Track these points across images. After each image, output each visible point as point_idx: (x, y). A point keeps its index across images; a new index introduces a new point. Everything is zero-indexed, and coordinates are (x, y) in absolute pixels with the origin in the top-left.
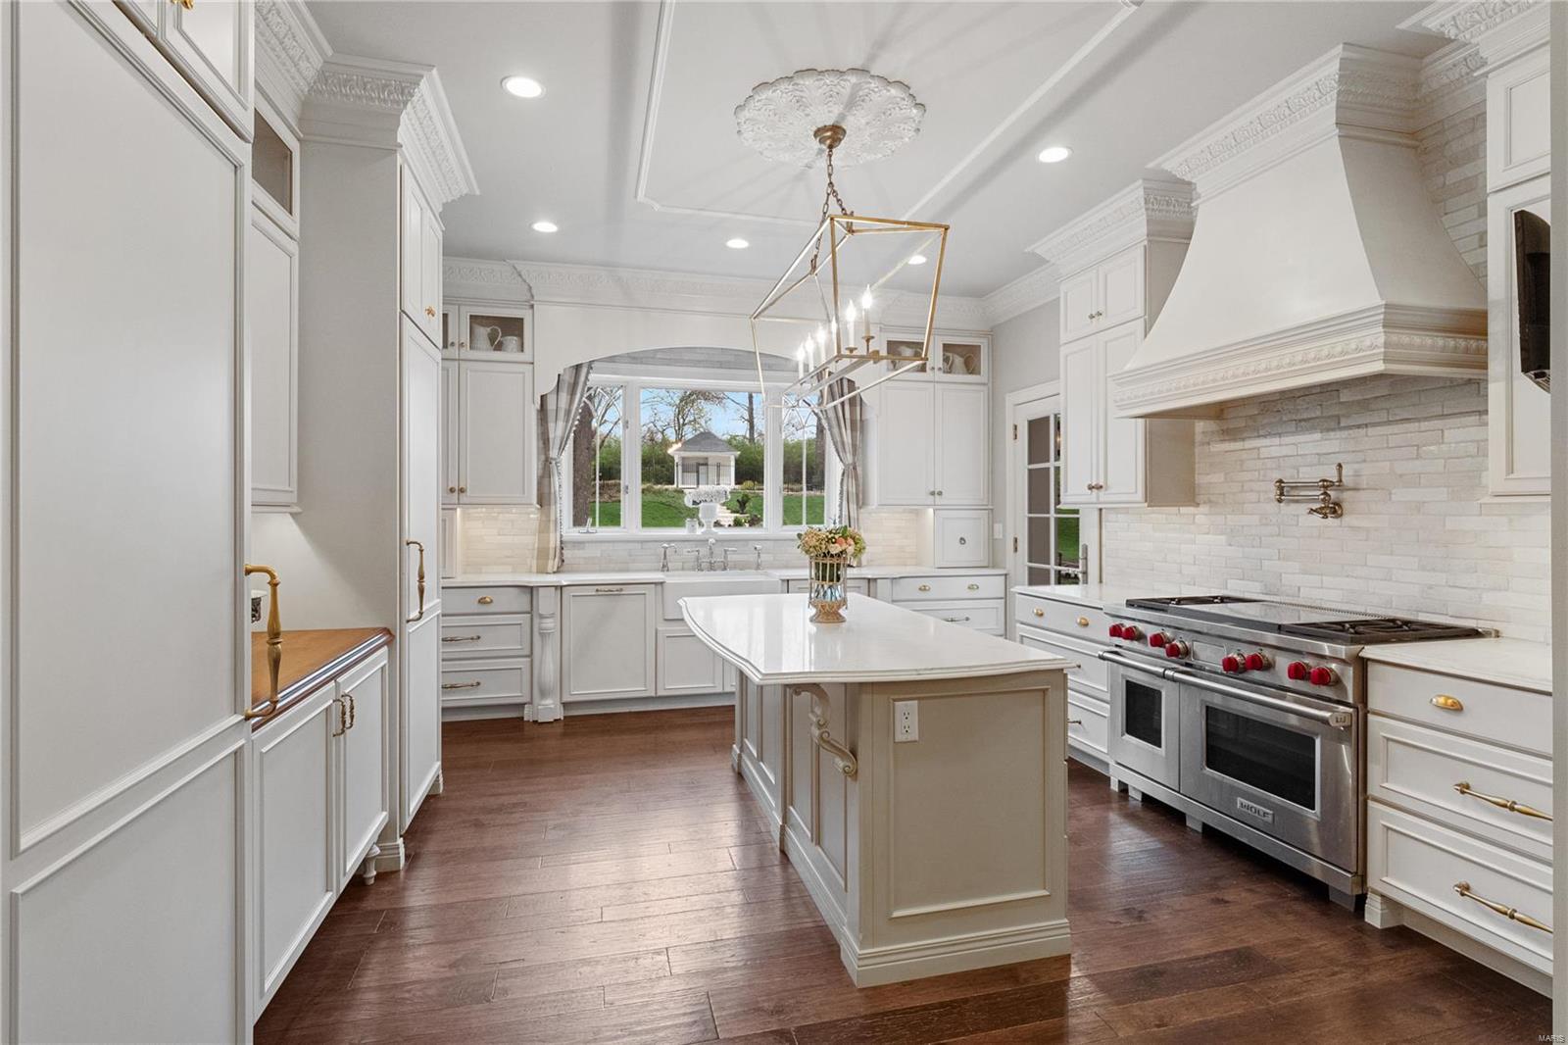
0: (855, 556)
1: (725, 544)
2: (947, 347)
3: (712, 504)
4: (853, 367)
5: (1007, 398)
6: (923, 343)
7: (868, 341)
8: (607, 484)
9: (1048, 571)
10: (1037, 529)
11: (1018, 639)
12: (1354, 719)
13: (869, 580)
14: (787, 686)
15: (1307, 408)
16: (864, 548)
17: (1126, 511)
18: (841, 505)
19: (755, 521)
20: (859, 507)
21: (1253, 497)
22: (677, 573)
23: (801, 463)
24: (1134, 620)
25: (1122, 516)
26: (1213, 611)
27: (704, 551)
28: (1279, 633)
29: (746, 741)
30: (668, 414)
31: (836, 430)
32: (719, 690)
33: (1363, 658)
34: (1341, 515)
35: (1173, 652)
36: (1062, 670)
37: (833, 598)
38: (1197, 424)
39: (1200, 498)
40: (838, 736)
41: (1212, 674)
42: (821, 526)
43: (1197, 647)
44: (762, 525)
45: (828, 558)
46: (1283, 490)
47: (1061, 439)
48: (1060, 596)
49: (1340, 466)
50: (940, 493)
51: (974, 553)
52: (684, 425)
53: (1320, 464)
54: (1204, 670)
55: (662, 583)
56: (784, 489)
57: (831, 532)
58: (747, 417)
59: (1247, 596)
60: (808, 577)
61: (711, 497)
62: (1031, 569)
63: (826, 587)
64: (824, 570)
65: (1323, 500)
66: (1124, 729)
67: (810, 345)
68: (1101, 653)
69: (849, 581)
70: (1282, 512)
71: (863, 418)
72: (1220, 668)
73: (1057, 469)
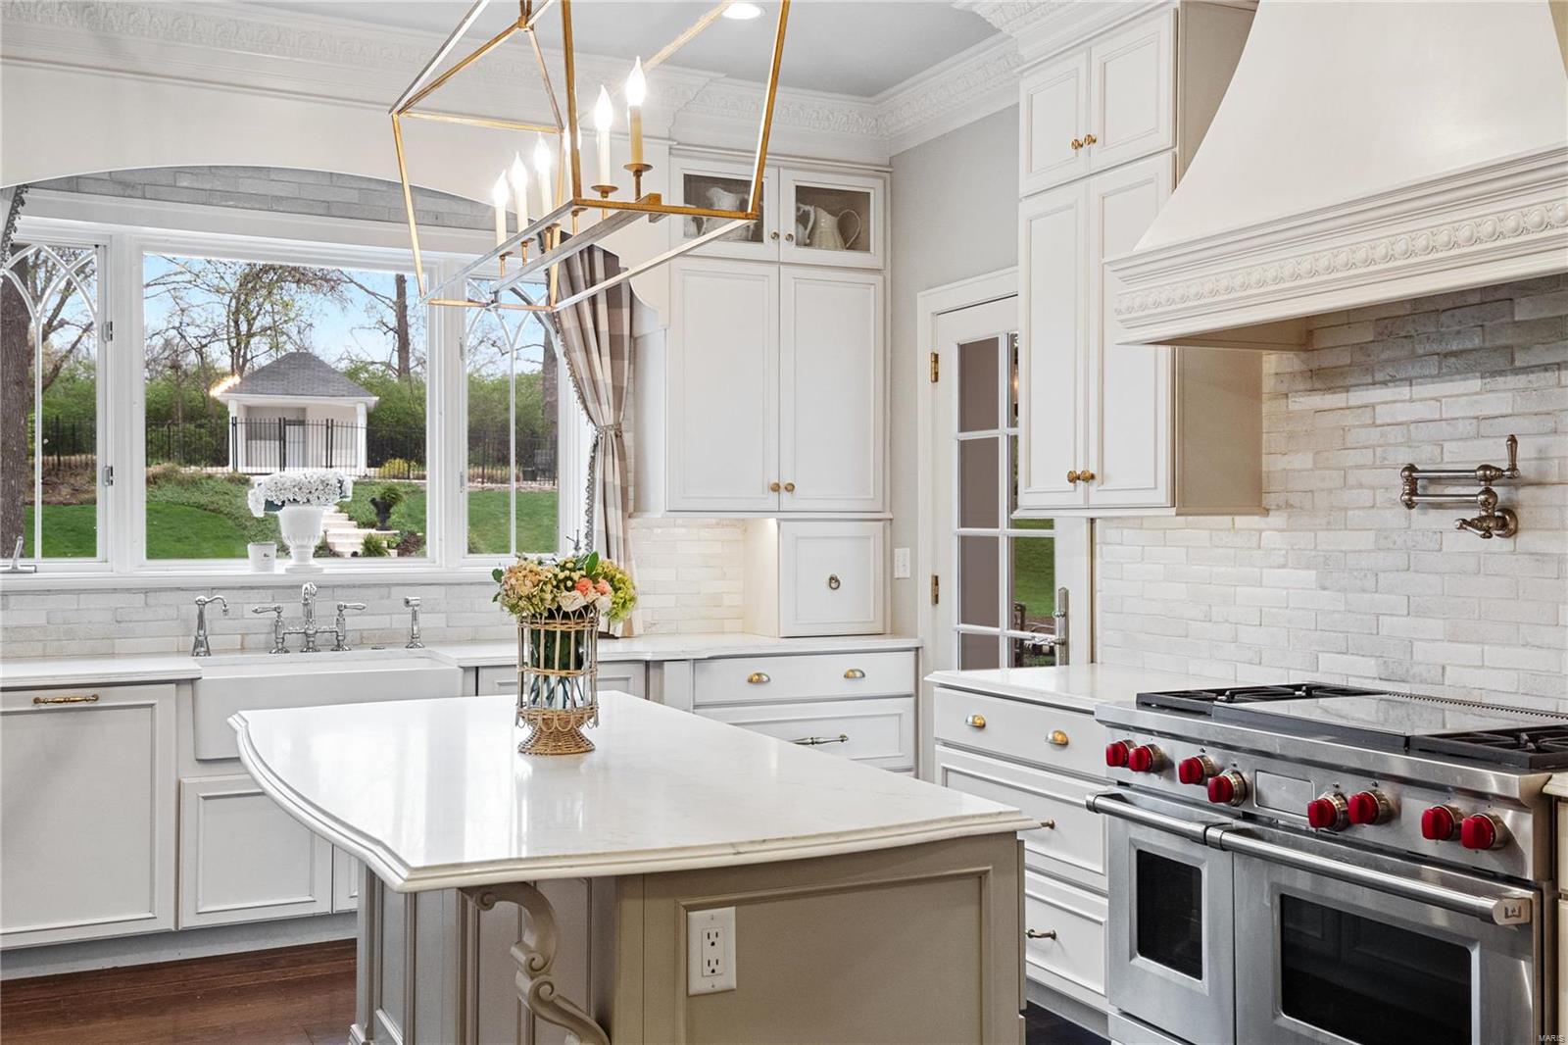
0: (613, 615)
1: (338, 592)
2: (804, 194)
3: (308, 508)
4: (612, 225)
5: (920, 302)
6: (747, 184)
7: (638, 173)
8: (69, 465)
9: (995, 639)
10: (975, 558)
11: (939, 775)
12: (1536, 909)
13: (647, 663)
14: (465, 891)
15: (1459, 332)
16: (632, 599)
17: (1139, 523)
18: (590, 511)
19: (410, 545)
20: (627, 515)
21: (1365, 496)
22: (225, 657)
23: (508, 421)
24: (1150, 732)
25: (1132, 531)
26: (1294, 713)
27: (292, 609)
28: (1407, 753)
29: (379, 1013)
30: (211, 311)
31: (579, 356)
32: (323, 907)
33: (1549, 797)
34: (1515, 532)
35: (1222, 792)
36: (1014, 833)
37: (569, 704)
38: (1265, 358)
39: (1269, 500)
40: (572, 987)
41: (1290, 834)
42: (546, 556)
43: (1263, 782)
44: (424, 555)
45: (558, 620)
46: (1416, 485)
47: (1020, 384)
48: (1019, 689)
49: (1513, 440)
50: (790, 488)
51: (857, 605)
52: (250, 335)
53: (1479, 436)
54: (1276, 826)
55: (192, 681)
56: (471, 479)
57: (563, 568)
58: (392, 322)
59: (1354, 684)
60: (516, 662)
61: (307, 494)
62: (965, 638)
63: (553, 680)
64: (550, 647)
65: (1485, 504)
66: (1135, 946)
67: (519, 174)
68: (1091, 799)
69: (599, 667)
70: (1414, 526)
71: (636, 334)
72: (1304, 821)
73: (1014, 441)
